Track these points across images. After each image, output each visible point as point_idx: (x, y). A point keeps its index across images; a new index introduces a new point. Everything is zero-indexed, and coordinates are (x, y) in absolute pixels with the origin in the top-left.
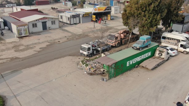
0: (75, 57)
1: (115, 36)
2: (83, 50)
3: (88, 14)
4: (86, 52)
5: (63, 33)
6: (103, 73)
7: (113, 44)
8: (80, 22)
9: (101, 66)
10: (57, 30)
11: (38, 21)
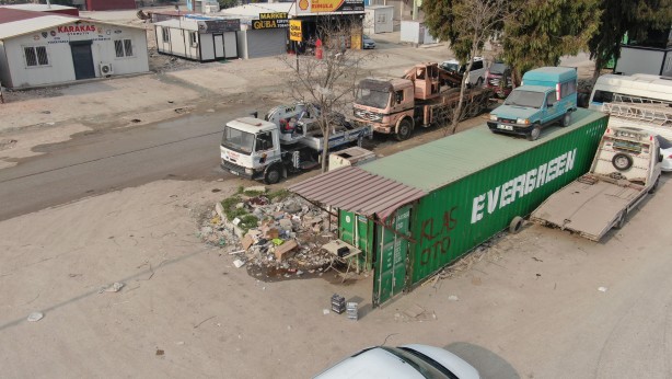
0: (195, 181)
1: (391, 88)
2: (236, 146)
3: (271, 20)
4: (250, 158)
5: (165, 89)
6: (341, 267)
7: (380, 122)
8: (239, 55)
9: (326, 223)
10: (139, 79)
11: (50, 38)
